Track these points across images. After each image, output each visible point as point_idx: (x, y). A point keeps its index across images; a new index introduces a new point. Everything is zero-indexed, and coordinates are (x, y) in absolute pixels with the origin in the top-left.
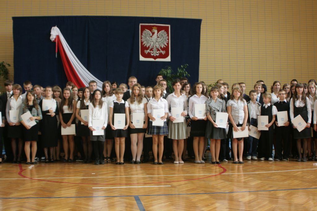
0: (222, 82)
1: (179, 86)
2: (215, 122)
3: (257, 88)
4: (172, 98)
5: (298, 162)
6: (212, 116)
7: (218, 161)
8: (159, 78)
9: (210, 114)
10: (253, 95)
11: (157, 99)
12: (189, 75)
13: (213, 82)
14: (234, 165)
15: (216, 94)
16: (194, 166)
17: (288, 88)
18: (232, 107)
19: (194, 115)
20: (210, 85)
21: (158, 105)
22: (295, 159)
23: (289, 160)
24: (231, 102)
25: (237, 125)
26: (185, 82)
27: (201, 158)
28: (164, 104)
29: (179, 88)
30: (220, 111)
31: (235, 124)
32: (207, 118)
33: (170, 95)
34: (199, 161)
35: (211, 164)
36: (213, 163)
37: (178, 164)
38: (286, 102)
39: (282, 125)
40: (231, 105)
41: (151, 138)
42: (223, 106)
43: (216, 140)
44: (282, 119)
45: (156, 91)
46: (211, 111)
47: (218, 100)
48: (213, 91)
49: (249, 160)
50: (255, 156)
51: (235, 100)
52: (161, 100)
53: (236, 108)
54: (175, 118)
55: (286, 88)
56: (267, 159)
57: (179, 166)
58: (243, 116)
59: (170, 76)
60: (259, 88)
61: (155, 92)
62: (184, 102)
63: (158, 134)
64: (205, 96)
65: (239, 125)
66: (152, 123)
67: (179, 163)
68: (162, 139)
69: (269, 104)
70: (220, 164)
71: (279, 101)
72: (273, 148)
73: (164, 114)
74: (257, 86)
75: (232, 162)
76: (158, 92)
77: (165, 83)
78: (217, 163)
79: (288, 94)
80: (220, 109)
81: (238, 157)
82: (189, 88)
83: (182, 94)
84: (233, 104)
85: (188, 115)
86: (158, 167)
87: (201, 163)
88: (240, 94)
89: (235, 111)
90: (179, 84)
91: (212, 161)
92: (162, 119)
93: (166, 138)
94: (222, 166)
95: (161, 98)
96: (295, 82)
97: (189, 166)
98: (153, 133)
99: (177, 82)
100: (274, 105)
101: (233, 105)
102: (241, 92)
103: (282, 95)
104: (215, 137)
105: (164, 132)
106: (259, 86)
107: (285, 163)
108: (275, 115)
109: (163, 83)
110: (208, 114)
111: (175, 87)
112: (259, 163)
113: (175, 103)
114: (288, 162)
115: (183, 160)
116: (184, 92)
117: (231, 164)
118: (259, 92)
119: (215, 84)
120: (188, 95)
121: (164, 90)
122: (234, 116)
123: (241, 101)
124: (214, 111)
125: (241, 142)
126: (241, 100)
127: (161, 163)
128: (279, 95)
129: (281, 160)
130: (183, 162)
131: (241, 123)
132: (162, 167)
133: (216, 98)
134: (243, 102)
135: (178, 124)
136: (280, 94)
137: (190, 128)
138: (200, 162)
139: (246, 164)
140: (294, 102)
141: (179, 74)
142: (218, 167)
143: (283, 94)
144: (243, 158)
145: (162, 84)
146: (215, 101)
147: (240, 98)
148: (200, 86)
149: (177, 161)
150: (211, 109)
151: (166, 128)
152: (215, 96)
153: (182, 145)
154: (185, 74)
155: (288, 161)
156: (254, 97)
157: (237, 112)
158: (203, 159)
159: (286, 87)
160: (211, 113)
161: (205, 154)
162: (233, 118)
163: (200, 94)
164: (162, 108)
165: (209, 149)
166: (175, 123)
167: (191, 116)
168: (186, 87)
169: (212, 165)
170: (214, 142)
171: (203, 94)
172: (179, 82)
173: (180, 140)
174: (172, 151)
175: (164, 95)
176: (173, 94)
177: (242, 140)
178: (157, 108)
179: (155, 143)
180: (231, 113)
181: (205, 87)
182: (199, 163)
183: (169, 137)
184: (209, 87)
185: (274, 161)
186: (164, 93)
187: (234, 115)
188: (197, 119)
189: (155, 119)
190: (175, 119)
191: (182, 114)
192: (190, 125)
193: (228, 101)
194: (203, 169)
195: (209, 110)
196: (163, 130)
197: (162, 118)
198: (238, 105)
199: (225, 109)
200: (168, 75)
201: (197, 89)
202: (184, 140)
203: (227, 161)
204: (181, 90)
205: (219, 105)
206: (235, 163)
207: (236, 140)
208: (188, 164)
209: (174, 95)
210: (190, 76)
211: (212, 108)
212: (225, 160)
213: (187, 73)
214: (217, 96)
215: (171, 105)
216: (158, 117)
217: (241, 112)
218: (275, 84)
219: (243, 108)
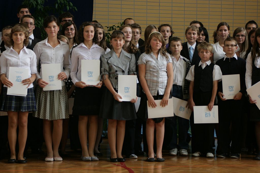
0: (132, 22)
1: (54, 27)
2: (117, 91)
3: (190, 34)
4: (43, 48)
5: (256, 161)
6: (112, 80)
7: (121, 157)
8: (23, 12)
9: (109, 77)
10: (175, 46)
11: (18, 50)
12: (75, 8)
13: (116, 23)
14: (149, 164)
15: (120, 44)
16: (81, 165)
17: (242, 36)
18: (148, 65)
19: (80, 79)
20: (112, 27)
21: (19, 59)
22: (252, 156)
23: (242, 157)
24: (145, 57)
25: (154, 96)
26: (69, 20)
27: (92, 152)
28: (31, 58)
29: (54, 30)
30: (126, 72)
31: (150, 95)
32: (103, 84)
33: (40, 43)
34: (88, 157)
35: (110, 163)
36: (113, 161)
37: (52, 163)
38: (237, 58)
39: (231, 97)
40: (145, 62)
41: (6, 118)
42: (131, 64)
43: (118, 122)
44: (231, 88)
45: (17, 35)
46: (110, 72)
47: (123, 53)
48: (116, 39)
49: (174, 156)
50: (185, 149)
51: (152, 54)
52: (25, 52)
53: (153, 69)
54: (46, 81)
55: (239, 36)
56: (203, 156)
57: (54, 166)
58: (166, 82)
59: (42, 9)
60: (194, 34)
61: (14, 37)
62: (64, 56)
63: (18, 110)
64: (100, 46)
65: (158, 97)
66: (6, 89)
67: (54, 160)
68: (25, 119)
69: (209, 63)
70: (125, 163)
71: (226, 57)
72: (215, 136)
73: (31, 75)
74: (190, 31)
75: (145, 158)
76: (19, 37)
77: (31, 20)
78: (120, 160)
79: (242, 46)
80: (125, 69)
81: (155, 151)
82: (74, 32)
83: (61, 42)
84: (148, 61)
85: (70, 78)
86: (17, 168)
87: (93, 160)
88: (161, 44)
89: (151, 72)
90: (54, 23)
91: (110, 158)
92: (25, 84)
93: (31, 117)
94: (128, 166)
95: (25, 48)
96: (254, 26)
97: (71, 165)
98: (10, 108)
99: (51, 21)
100: (216, 64)
101: (150, 63)
102: (164, 40)
103: (230, 47)
104: (115, 117)
105: (28, 107)
106: (193, 30)
107: (235, 162)
108: (218, 80)
109: (28, 21)
110: (106, 77)
111: (47, 30)
112: (190, 161)
113: (48, 58)
114: (238, 160)
115: (61, 155)
116: (66, 39)
117: (142, 163)
118: (193, 41)
119: (120, 26)
120: (73, 44)
121: (29, 33)
122: (150, 82)
123: (162, 56)
124: (116, 71)
125: (161, 126)
126: (163, 53)
127: (23, 161)
128: (226, 48)
129: (228, 157)
130: (61, 159)
131: (161, 93)
132: (24, 168)
133: (120, 51)
134: (166, 57)
135: (52, 92)
136: (228, 46)
137: (72, 100)
138: (90, 159)
139: (167, 162)
140: (254, 60)
141: (58, 6)
142: (120, 168)
143: (232, 45)
144: (162, 152)
145: (27, 23)
146: (118, 55)
147: (161, 51)
148: (91, 28)
149: (49, 157)
150: (110, 68)
151: (32, 100)
152: (118, 46)
153: (60, 129)
154: (70, 6)
155: (240, 159)
156: (176, 49)
157: (156, 74)
158: (95, 154)
159: (239, 34)
160: (111, 76)
161: (99, 146)
162: (149, 84)
163: (91, 42)
164: (26, 64)
165: (106, 137)
166: (47, 91)
167: (75, 81)
168: (68, 29)
169: (110, 165)
170: (115, 124)
171: (96, 43)
172: (55, 20)
173: (55, 120)
174: (42, 140)
175: (31, 41)
176: (46, 41)
177: (161, 123)
178: (17, 65)
179: (12, 127)
180: (145, 77)
181: (100, 30)
182: (88, 161)
183: (36, 116)
184: (109, 30)
185: (216, 158)
186: (31, 39)
187: (150, 79)
188: (84, 85)
189: (11, 84)
190: (47, 84)
191: (59, 76)
192: (74, 94)
193: (141, 55)
194: (94, 170)
195: (108, 69)
196: (28, 104)
197: (25, 82)
198: (157, 62)
199: (134, 69)
200: (39, 7)
201: (85, 34)
202: (63, 119)
203: (137, 157)
204: (58, 35)
205: (124, 62)
206: (150, 160)
207: (152, 121)
208: (69, 162)
209: (47, 43)
210: (77, 10)
211: (112, 66)
212: (132, 156)
213: (71, 4)
214: (122, 46)
215: (42, 61)
216: (17, 80)
217: (162, 75)
218: (220, 29)
219: (166, 68)
